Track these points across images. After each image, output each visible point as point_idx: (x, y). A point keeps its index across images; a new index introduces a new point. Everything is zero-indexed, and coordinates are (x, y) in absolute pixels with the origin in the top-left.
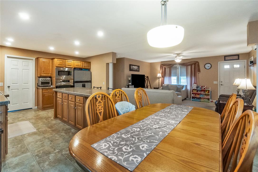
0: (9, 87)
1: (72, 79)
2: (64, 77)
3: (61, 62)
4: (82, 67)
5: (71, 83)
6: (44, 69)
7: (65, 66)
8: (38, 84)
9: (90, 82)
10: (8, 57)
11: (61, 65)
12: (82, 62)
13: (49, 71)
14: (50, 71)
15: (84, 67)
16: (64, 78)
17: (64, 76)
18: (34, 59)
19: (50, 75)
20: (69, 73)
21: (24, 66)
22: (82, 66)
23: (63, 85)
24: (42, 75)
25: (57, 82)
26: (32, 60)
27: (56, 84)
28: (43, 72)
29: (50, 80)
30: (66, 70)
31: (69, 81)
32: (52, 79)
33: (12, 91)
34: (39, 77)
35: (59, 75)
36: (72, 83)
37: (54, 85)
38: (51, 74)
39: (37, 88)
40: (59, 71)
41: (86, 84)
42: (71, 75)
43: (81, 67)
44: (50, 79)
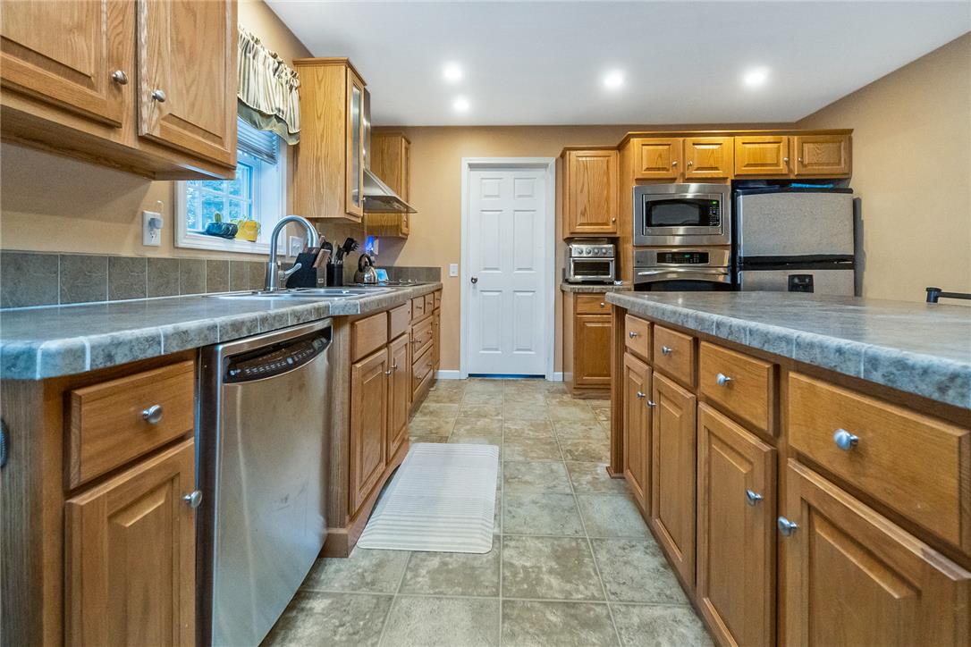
0: (474, 281)
1: (724, 246)
2: (677, 237)
3: (660, 156)
4: (790, 171)
5: (714, 272)
6: (586, 201)
7: (683, 175)
8: (564, 270)
9: (849, 262)
10: (472, 166)
11: (664, 169)
12: (785, 138)
13: (608, 212)
14: (613, 206)
15: (804, 171)
16: (677, 241)
17: (681, 230)
18: (551, 161)
19: (609, 228)
20: (705, 212)
21: (520, 196)
22: (788, 163)
23: (673, 276)
24: (579, 229)
25: (641, 264)
26: (545, 166)
27: (635, 273)
28: (583, 214)
29: (612, 252)
30: (689, 196)
31: (703, 258)
32: (621, 249)
33: (484, 296)
34: (569, 240)
35: (649, 224)
36: (722, 270)
37: (626, 280)
38: (614, 222)
39: (563, 291)
40: (651, 205)
41: (818, 275)
42: (716, 222)
43: (782, 168)
44: (611, 246)
